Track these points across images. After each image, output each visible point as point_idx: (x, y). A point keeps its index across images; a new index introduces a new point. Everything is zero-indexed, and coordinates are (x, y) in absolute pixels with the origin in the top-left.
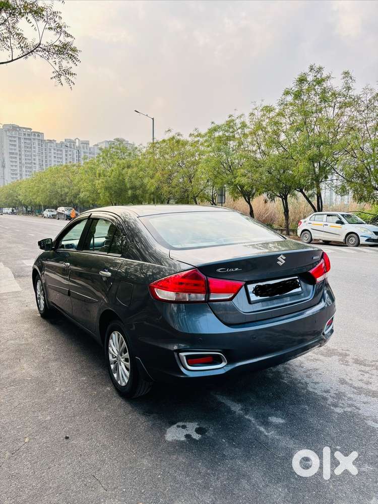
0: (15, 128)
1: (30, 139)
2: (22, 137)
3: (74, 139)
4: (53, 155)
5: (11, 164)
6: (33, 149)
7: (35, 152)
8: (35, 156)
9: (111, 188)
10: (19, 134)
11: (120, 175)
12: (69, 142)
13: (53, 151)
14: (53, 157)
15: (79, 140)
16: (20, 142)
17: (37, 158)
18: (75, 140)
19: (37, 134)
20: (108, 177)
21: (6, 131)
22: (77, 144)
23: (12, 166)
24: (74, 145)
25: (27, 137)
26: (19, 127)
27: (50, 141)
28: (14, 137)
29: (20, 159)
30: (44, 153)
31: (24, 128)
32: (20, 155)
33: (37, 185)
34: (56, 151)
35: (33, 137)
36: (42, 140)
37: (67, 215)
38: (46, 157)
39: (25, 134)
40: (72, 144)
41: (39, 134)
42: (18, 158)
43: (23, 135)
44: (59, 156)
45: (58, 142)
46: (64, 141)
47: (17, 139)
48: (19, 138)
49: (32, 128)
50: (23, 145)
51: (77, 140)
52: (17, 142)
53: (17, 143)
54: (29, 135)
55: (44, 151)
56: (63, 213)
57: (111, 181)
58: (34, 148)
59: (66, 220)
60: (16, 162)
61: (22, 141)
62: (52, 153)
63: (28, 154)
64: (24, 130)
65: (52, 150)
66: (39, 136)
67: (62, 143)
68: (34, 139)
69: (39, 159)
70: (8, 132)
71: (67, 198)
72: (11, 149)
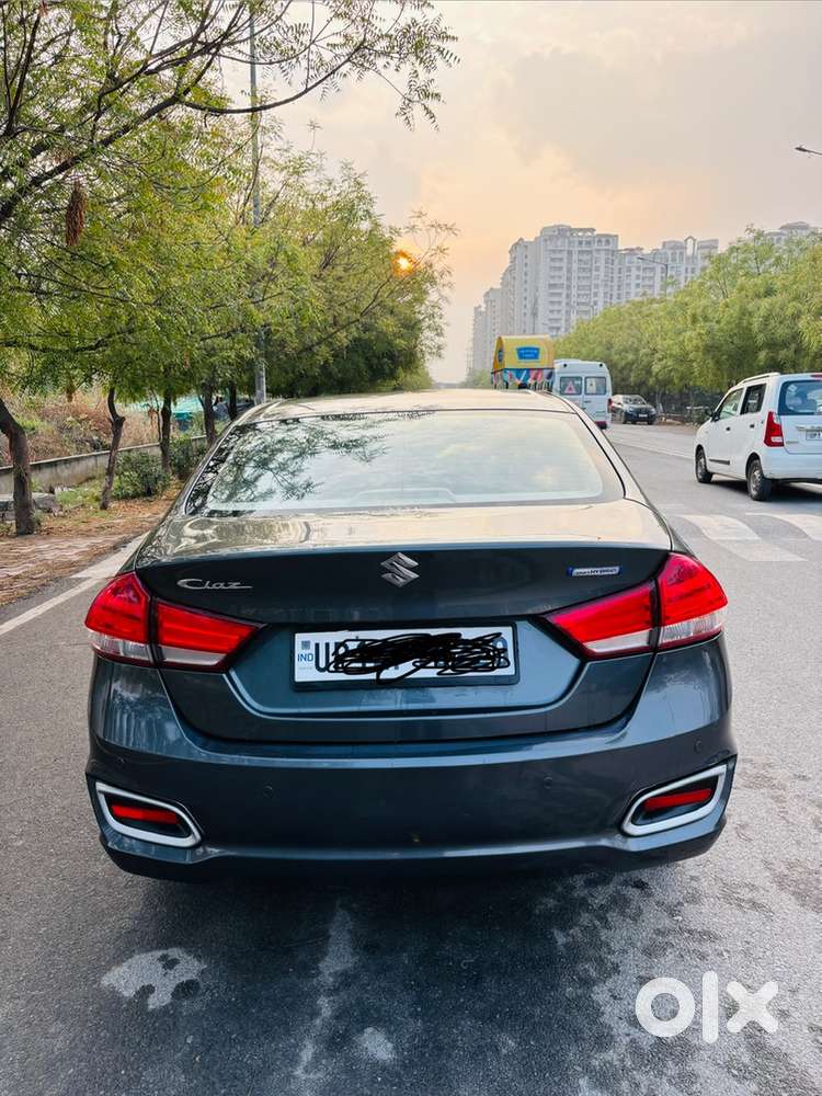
0: (563, 232)
1: (590, 252)
2: (576, 249)
3: (682, 240)
4: (634, 281)
5: (551, 308)
6: (594, 273)
7: (597, 277)
8: (597, 286)
9: (718, 348)
10: (570, 242)
11: (744, 314)
12: (671, 248)
13: (634, 272)
14: (633, 286)
15: (694, 240)
16: (570, 262)
17: (601, 290)
18: (686, 240)
19: (604, 240)
20: (714, 323)
21: (546, 240)
22: (689, 252)
23: (552, 311)
24: (681, 254)
25: (584, 248)
26: (571, 230)
27: (632, 250)
28: (561, 251)
29: (568, 296)
30: (616, 280)
31: (581, 230)
32: (569, 287)
33: (575, 349)
34: (641, 273)
35: (596, 246)
36: (613, 251)
37: (626, 413)
38: (619, 286)
39: (580, 243)
40: (678, 252)
41: (609, 239)
42: (564, 296)
43: (576, 244)
44: (647, 283)
45: (647, 251)
46: (660, 247)
47: (565, 255)
48: (570, 253)
49: (594, 227)
50: (575, 266)
51: (690, 242)
52: (565, 260)
53: (564, 264)
54: (588, 243)
55: (616, 275)
56: (618, 409)
57: (721, 330)
58: (597, 269)
59: (625, 423)
60: (560, 303)
61: (575, 257)
62: (633, 277)
63: (584, 283)
64: (580, 234)
65: (634, 269)
66: (608, 242)
67: (656, 252)
68: (598, 250)
69: (605, 293)
70: (548, 243)
71: (632, 374)
72: (553, 277)
